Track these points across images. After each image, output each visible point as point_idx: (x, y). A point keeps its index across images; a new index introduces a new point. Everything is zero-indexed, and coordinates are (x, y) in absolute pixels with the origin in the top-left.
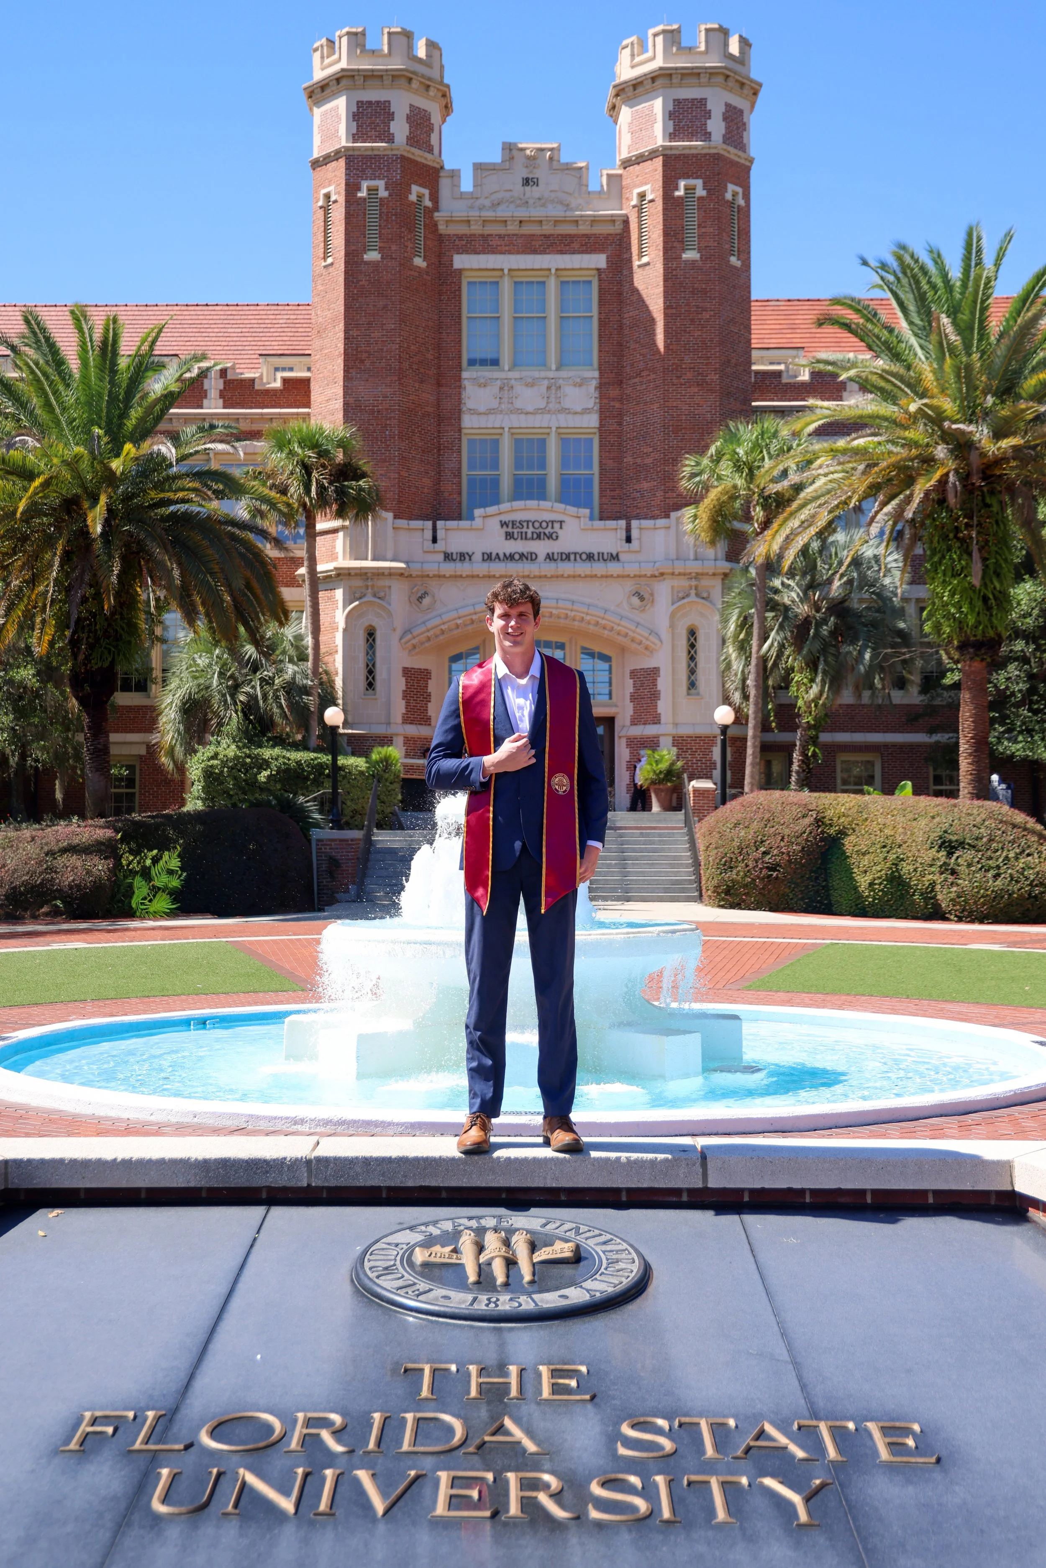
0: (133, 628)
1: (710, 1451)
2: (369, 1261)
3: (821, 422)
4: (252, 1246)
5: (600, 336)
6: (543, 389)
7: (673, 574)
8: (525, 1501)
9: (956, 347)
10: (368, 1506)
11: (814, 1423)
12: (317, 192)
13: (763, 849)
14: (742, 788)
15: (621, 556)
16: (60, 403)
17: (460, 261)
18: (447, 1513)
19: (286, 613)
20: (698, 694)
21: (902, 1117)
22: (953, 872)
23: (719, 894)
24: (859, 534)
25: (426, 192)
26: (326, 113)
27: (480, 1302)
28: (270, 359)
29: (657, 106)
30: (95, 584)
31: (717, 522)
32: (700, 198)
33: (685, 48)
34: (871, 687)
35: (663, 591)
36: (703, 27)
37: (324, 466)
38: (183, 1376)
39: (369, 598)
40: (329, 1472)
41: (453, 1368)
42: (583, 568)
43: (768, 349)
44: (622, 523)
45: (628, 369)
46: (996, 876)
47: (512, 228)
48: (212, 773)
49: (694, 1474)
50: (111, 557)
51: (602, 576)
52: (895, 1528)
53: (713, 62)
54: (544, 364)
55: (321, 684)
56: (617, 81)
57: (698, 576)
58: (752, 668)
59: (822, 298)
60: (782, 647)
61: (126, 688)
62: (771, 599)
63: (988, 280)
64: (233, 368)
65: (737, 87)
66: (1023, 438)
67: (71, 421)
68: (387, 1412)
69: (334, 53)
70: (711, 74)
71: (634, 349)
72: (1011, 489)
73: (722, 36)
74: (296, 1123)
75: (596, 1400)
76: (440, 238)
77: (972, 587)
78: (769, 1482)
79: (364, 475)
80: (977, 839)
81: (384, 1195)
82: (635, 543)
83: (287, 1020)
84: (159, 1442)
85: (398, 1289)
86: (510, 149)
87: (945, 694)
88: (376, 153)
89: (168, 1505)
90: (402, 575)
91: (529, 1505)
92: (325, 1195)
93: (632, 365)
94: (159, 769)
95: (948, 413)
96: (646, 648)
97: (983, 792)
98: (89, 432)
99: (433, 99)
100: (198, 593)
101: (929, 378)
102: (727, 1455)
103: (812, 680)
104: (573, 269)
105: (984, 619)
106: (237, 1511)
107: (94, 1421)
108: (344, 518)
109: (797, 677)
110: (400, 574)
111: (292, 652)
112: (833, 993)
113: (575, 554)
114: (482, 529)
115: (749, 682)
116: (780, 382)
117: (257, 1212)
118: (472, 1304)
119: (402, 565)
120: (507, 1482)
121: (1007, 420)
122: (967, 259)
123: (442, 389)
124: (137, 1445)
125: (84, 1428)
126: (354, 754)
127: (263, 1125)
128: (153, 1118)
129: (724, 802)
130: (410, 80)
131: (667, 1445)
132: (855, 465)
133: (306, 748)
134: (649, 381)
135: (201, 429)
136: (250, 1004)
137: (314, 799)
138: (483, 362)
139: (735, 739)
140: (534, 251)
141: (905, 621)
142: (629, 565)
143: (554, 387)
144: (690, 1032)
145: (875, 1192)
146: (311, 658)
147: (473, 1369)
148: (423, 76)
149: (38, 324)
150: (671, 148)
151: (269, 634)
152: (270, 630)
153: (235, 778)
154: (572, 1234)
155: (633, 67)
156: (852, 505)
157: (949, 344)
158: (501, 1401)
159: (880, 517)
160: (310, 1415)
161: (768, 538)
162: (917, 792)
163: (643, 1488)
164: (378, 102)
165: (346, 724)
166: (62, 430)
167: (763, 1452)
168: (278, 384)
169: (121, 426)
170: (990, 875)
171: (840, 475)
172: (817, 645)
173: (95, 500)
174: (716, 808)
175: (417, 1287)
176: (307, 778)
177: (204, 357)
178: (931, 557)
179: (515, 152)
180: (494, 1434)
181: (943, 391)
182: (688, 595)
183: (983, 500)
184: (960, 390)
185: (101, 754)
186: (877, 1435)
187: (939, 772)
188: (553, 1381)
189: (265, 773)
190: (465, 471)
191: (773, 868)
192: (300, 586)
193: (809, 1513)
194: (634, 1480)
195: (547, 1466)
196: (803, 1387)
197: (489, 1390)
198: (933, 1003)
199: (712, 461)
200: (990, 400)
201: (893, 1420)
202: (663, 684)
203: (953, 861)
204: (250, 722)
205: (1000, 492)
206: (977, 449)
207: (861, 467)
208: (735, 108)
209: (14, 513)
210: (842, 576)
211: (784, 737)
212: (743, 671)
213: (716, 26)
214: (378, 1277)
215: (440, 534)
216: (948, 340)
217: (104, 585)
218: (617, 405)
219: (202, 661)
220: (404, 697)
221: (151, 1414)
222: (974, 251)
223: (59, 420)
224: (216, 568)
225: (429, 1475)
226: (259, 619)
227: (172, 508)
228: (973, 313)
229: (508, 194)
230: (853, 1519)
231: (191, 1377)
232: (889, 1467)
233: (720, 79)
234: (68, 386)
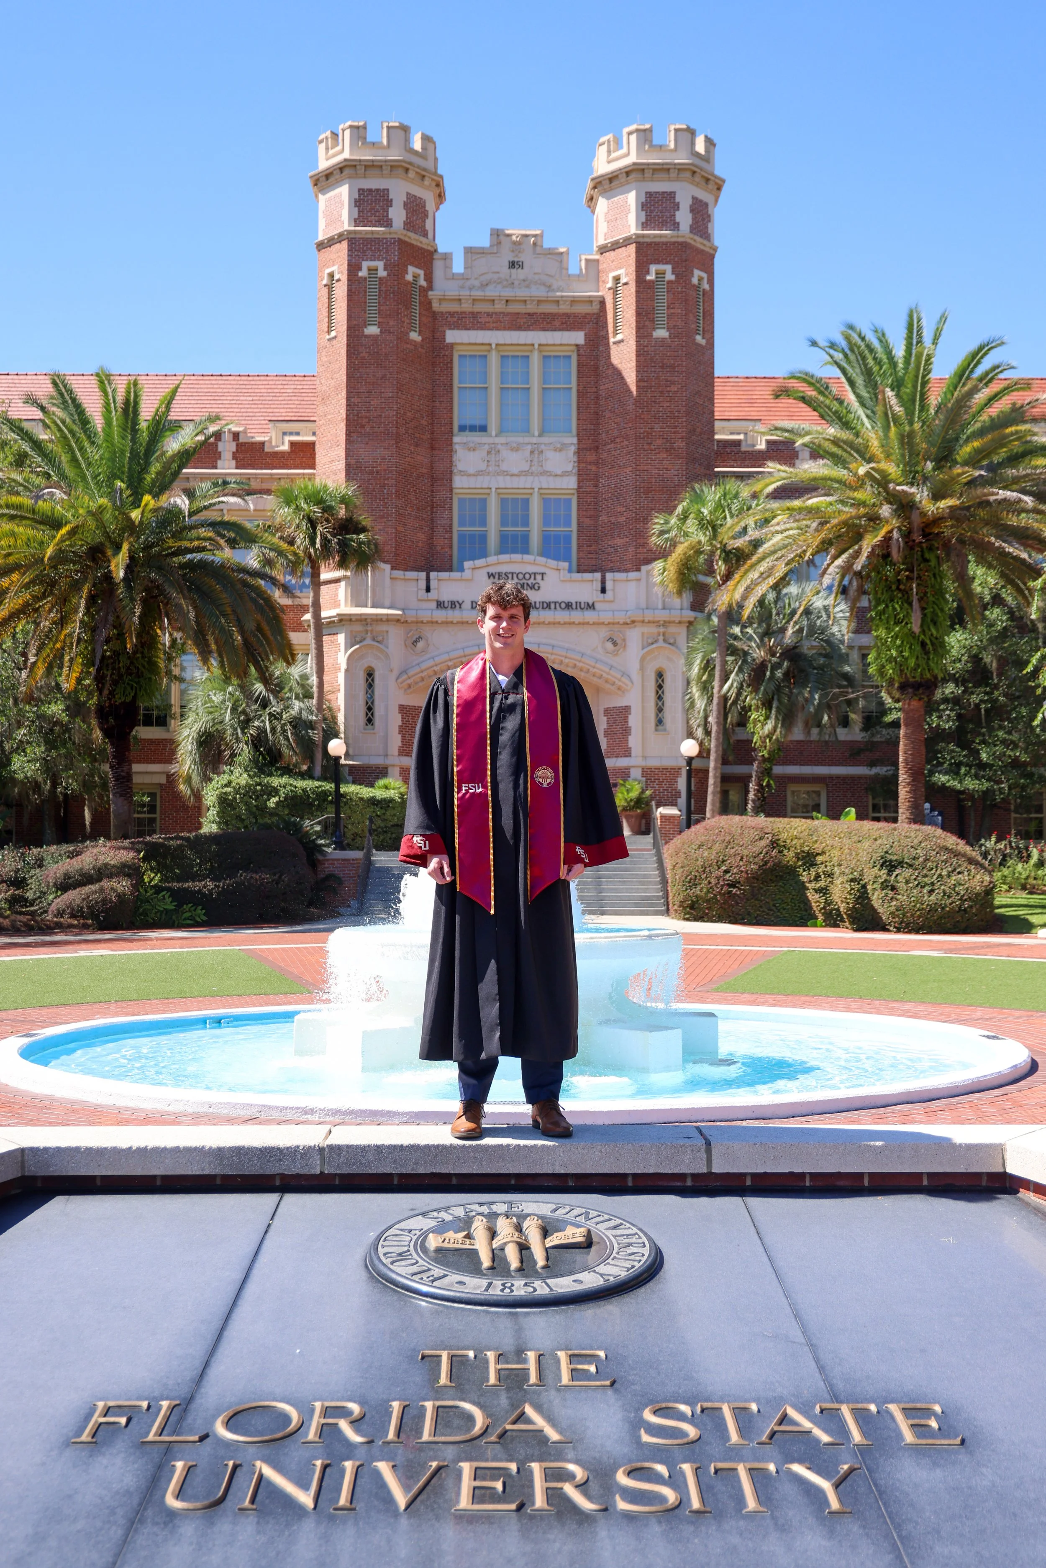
0: (153, 666)
1: (734, 1437)
2: (383, 1246)
3: (779, 484)
4: (266, 1232)
5: (579, 406)
6: (527, 453)
7: (643, 622)
8: (550, 1492)
9: (900, 417)
10: (388, 1499)
11: (835, 1405)
12: (322, 271)
13: (724, 868)
14: (704, 813)
15: (597, 606)
16: (86, 459)
17: (452, 336)
18: (470, 1507)
19: (293, 656)
20: (665, 730)
21: (873, 1104)
22: (893, 888)
23: (684, 908)
24: (810, 587)
25: (421, 273)
26: (330, 200)
27: (495, 1287)
28: (279, 424)
29: (631, 199)
30: (118, 625)
31: (684, 574)
32: (669, 282)
33: (656, 146)
34: (819, 725)
35: (634, 636)
36: (672, 127)
37: (327, 520)
38: (198, 1364)
39: (368, 641)
40: (348, 1465)
41: (471, 1354)
42: (562, 616)
43: (729, 420)
44: (598, 575)
45: (604, 436)
46: (931, 892)
47: (499, 307)
48: (226, 799)
49: (720, 1461)
50: (132, 600)
51: (579, 624)
52: (928, 1514)
53: (682, 159)
54: (527, 430)
55: (325, 719)
56: (595, 175)
57: (666, 624)
58: (714, 706)
59: (776, 376)
60: (740, 689)
61: (148, 722)
62: (731, 645)
63: (929, 357)
64: (245, 432)
65: (703, 183)
66: (959, 499)
67: (95, 477)
68: (405, 1400)
69: (337, 145)
70: (679, 170)
71: (609, 418)
72: (946, 545)
73: (689, 135)
74: (306, 1113)
75: (616, 1385)
76: (434, 315)
77: (912, 634)
78: (798, 1468)
79: (364, 530)
80: (914, 859)
81: (396, 1182)
82: (609, 593)
83: (296, 1018)
84: (173, 1433)
85: (413, 1275)
86: (497, 235)
87: (884, 731)
88: (376, 236)
89: (183, 1500)
90: (398, 621)
91: (555, 1496)
92: (337, 1182)
93: (607, 432)
94: (177, 796)
95: (893, 476)
96: (619, 689)
97: (918, 818)
98: (111, 485)
99: (428, 188)
100: (213, 634)
101: (875, 444)
102: (751, 1440)
103: (767, 717)
104: (554, 345)
105: (922, 662)
106: (254, 1507)
107: (107, 1412)
108: (346, 569)
109: (754, 715)
110: (397, 620)
111: (299, 690)
112: (793, 994)
113: (555, 603)
114: (471, 580)
115: (710, 719)
116: (739, 451)
117: (272, 1198)
118: (486, 1290)
119: (400, 612)
120: (531, 1472)
121: (944, 483)
122: (909, 338)
123: (436, 453)
124: (151, 1437)
125: (97, 1418)
126: (354, 782)
127: (275, 1115)
128: (171, 1109)
129: (689, 826)
130: (407, 170)
131: (692, 1432)
132: (809, 522)
133: (312, 777)
134: (623, 447)
135: (215, 485)
136: (261, 1005)
137: (319, 823)
138: (473, 428)
139: (699, 771)
140: (519, 328)
141: (849, 665)
142: (604, 613)
143: (536, 451)
144: (671, 1028)
145: (872, 1175)
146: (316, 695)
147: (491, 1355)
148: (419, 167)
149: (65, 386)
150: (643, 236)
151: (277, 673)
152: (278, 669)
153: (246, 804)
154: (582, 1219)
155: (609, 162)
156: (806, 558)
157: (893, 415)
158: (521, 1388)
159: (831, 569)
160: (327, 1404)
161: (731, 588)
162: (860, 817)
163: (670, 1477)
164: (378, 190)
165: (347, 755)
166: (87, 483)
167: (787, 1436)
168: (286, 447)
169: (141, 480)
170: (925, 890)
171: (796, 532)
172: (772, 686)
173: (118, 548)
174: (681, 832)
175: (432, 1273)
176: (311, 805)
177: (218, 418)
178: (876, 607)
179: (502, 238)
180: (514, 1422)
181: (888, 456)
182: (656, 641)
183: (922, 556)
184: (903, 455)
185: (124, 781)
186: (899, 1417)
187: (876, 801)
188: (572, 1366)
189: (275, 800)
190: (456, 527)
191: (733, 885)
192: (306, 631)
193: (840, 1500)
194: (661, 1469)
195: (571, 1455)
196: (821, 1369)
197: (508, 1377)
198: (884, 1003)
199: (679, 520)
200: (930, 465)
201: (913, 1401)
202: (634, 721)
203: (893, 878)
204: (261, 753)
205: (938, 549)
206: (918, 509)
207: (815, 525)
208: (701, 201)
209: (42, 559)
210: (796, 623)
211: (740, 770)
212: (705, 710)
213: (684, 127)
214: (392, 1263)
215: (433, 584)
216: (892, 411)
217: (127, 626)
218: (594, 468)
219: (217, 698)
220: (400, 732)
221: (165, 1404)
222: (915, 331)
223: (85, 475)
224: (229, 610)
225: (451, 1465)
226: (268, 659)
227: (189, 556)
228: (915, 387)
229: (496, 276)
230: (885, 1504)
231: (207, 1365)
232: (914, 1449)
233: (688, 174)
234: (93, 443)
